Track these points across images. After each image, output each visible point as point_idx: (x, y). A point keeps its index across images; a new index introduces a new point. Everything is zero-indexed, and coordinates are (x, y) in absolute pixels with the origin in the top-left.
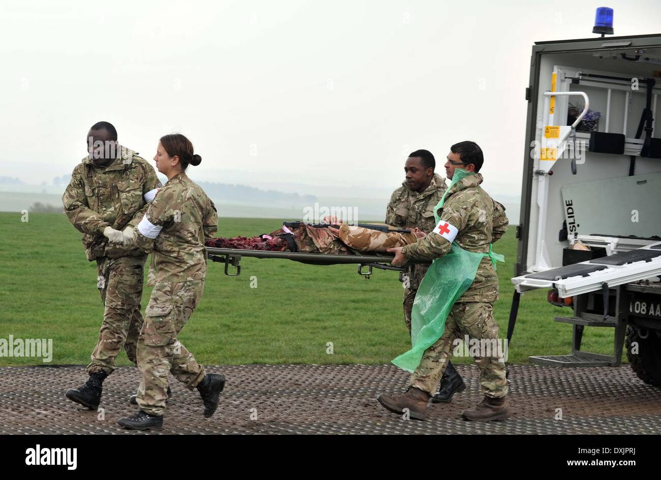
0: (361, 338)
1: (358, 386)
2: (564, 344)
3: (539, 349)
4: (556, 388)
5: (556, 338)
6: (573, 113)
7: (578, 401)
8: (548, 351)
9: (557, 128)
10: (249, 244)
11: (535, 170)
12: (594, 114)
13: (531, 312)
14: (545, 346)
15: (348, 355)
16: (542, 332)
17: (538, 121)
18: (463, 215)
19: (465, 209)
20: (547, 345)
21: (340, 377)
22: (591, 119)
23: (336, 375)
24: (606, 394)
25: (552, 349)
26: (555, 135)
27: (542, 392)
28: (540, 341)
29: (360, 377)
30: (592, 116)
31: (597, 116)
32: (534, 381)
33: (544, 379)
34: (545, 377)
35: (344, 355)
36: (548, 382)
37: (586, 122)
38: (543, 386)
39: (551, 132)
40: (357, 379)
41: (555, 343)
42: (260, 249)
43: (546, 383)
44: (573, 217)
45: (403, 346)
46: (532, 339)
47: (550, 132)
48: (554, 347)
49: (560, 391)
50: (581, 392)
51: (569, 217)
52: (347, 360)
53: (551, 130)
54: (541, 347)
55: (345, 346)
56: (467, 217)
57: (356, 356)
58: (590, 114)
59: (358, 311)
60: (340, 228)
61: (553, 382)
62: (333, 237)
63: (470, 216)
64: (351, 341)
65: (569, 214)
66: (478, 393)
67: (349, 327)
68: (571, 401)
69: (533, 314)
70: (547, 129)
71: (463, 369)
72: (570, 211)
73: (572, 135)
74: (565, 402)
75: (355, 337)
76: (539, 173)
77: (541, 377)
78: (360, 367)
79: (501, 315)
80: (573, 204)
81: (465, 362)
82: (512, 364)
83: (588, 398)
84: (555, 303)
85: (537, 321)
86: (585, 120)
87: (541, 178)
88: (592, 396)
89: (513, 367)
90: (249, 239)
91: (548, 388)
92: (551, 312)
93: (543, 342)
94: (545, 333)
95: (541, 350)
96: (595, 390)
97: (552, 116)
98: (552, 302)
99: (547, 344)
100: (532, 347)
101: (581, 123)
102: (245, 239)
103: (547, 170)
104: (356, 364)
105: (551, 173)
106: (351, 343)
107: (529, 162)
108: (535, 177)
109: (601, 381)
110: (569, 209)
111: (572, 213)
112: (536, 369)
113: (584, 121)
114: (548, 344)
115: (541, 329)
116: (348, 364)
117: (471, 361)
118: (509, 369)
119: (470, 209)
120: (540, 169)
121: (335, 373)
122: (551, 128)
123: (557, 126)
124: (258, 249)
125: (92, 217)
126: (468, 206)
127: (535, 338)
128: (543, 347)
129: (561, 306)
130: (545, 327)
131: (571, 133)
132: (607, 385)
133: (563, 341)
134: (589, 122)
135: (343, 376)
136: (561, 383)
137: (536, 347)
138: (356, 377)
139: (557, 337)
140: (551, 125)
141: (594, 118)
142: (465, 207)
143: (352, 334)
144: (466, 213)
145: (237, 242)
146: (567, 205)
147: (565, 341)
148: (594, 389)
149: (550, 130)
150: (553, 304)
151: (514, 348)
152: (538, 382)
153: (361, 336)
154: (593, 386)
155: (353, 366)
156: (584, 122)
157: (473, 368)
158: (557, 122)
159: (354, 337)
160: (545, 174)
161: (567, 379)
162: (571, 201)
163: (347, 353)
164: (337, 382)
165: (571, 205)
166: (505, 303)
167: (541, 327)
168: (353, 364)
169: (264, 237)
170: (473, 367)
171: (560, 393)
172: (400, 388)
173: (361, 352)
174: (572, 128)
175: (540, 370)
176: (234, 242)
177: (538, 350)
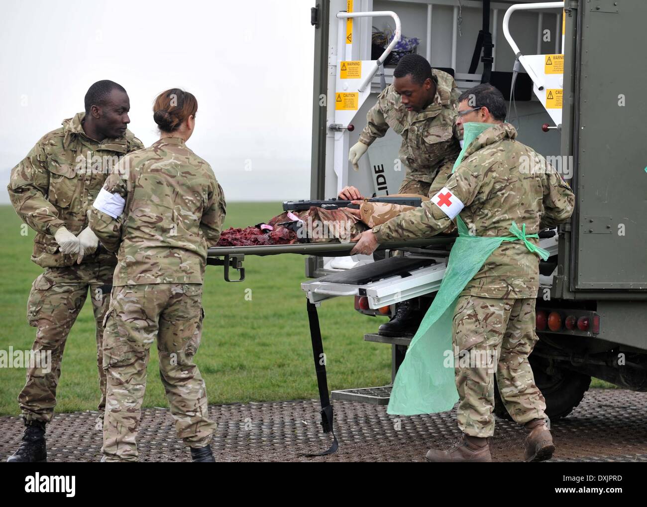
0: (92, 373)
1: (87, 442)
2: (383, 366)
3: (348, 375)
4: (372, 430)
5: (370, 359)
6: (379, 41)
7: (403, 447)
8: (359, 378)
9: (358, 64)
10: (246, 238)
11: (328, 124)
12: (409, 42)
13: (336, 323)
14: (355, 371)
15: (72, 398)
16: (351, 351)
17: (330, 55)
18: (473, 185)
19: (476, 177)
20: (359, 370)
21: (60, 431)
22: (405, 48)
23: (55, 428)
24: (443, 436)
25: (366, 374)
26: (356, 74)
27: (352, 437)
28: (348, 364)
29: (90, 429)
30: (406, 44)
31: (413, 43)
32: (340, 422)
33: (355, 418)
34: (356, 415)
35: (67, 400)
36: (361, 422)
37: (398, 53)
38: (354, 429)
39: (349, 69)
40: (86, 433)
41: (370, 365)
42: (263, 244)
43: (357, 424)
44: (386, 188)
45: (153, 381)
46: (337, 361)
47: (347, 69)
48: (369, 371)
49: (378, 434)
50: (408, 434)
51: (380, 189)
52: (71, 406)
53: (350, 66)
54: (350, 372)
55: (67, 385)
56: (478, 188)
57: (83, 399)
58: (404, 42)
59: (87, 335)
60: (360, 208)
61: (367, 421)
62: (354, 220)
63: (481, 187)
64: (76, 378)
65: (379, 184)
66: (261, 443)
67: (73, 357)
68: (393, 447)
69: (338, 326)
70: (344, 65)
71: (239, 409)
72: (381, 180)
73: (379, 73)
74: (385, 449)
75: (83, 371)
76: (335, 129)
77: (351, 415)
78: (90, 415)
79: (293, 329)
80: (384, 170)
81: (242, 399)
82: (310, 399)
83: (417, 443)
84: (364, 311)
85: (344, 336)
86: (396, 50)
87: (339, 136)
88: (424, 439)
89: (311, 403)
90: (245, 231)
91: (361, 430)
92: (363, 322)
93: (353, 365)
94: (356, 353)
95: (349, 377)
96: (427, 431)
97: (349, 46)
98: (362, 310)
99: (358, 367)
100: (337, 373)
101: (391, 54)
102: (239, 231)
103: (346, 124)
104: (84, 411)
105: (351, 128)
106: (76, 381)
107: (320, 114)
108: (329, 134)
109: (435, 418)
110: (378, 177)
111: (385, 183)
112: (343, 405)
113: (395, 52)
114: (360, 367)
115: (350, 347)
116: (72, 412)
117: (250, 398)
118: (305, 406)
119: (482, 177)
120: (337, 123)
121: (53, 425)
122: (349, 64)
123: (357, 61)
124: (260, 244)
125: (43, 209)
126: (481, 173)
127: (341, 360)
128: (353, 373)
129: (374, 316)
130: (355, 343)
131: (378, 69)
132: (444, 422)
133: (381, 363)
134: (403, 52)
135: (65, 430)
136: (379, 422)
137: (343, 373)
138: (84, 429)
139: (372, 357)
140: (349, 59)
141: (409, 47)
142: (475, 174)
143: (78, 368)
144: (476, 182)
145: (230, 236)
146: (376, 172)
147: (384, 362)
148: (426, 429)
149: (347, 67)
150: (362, 312)
151: (312, 375)
152: (346, 423)
153: (92, 370)
154: (425, 424)
155: (80, 414)
156: (396, 54)
157: (254, 407)
158: (358, 56)
159: (81, 372)
160: (344, 130)
161: (388, 417)
162: (382, 165)
163: (71, 396)
164: (57, 439)
165: (383, 171)
166: (299, 313)
167: (350, 344)
168: (80, 411)
169: (263, 227)
170: (254, 405)
171: (378, 436)
172: (149, 442)
173: (91, 393)
174: (379, 64)
175: (348, 405)
176: (227, 236)
177: (345, 377)
